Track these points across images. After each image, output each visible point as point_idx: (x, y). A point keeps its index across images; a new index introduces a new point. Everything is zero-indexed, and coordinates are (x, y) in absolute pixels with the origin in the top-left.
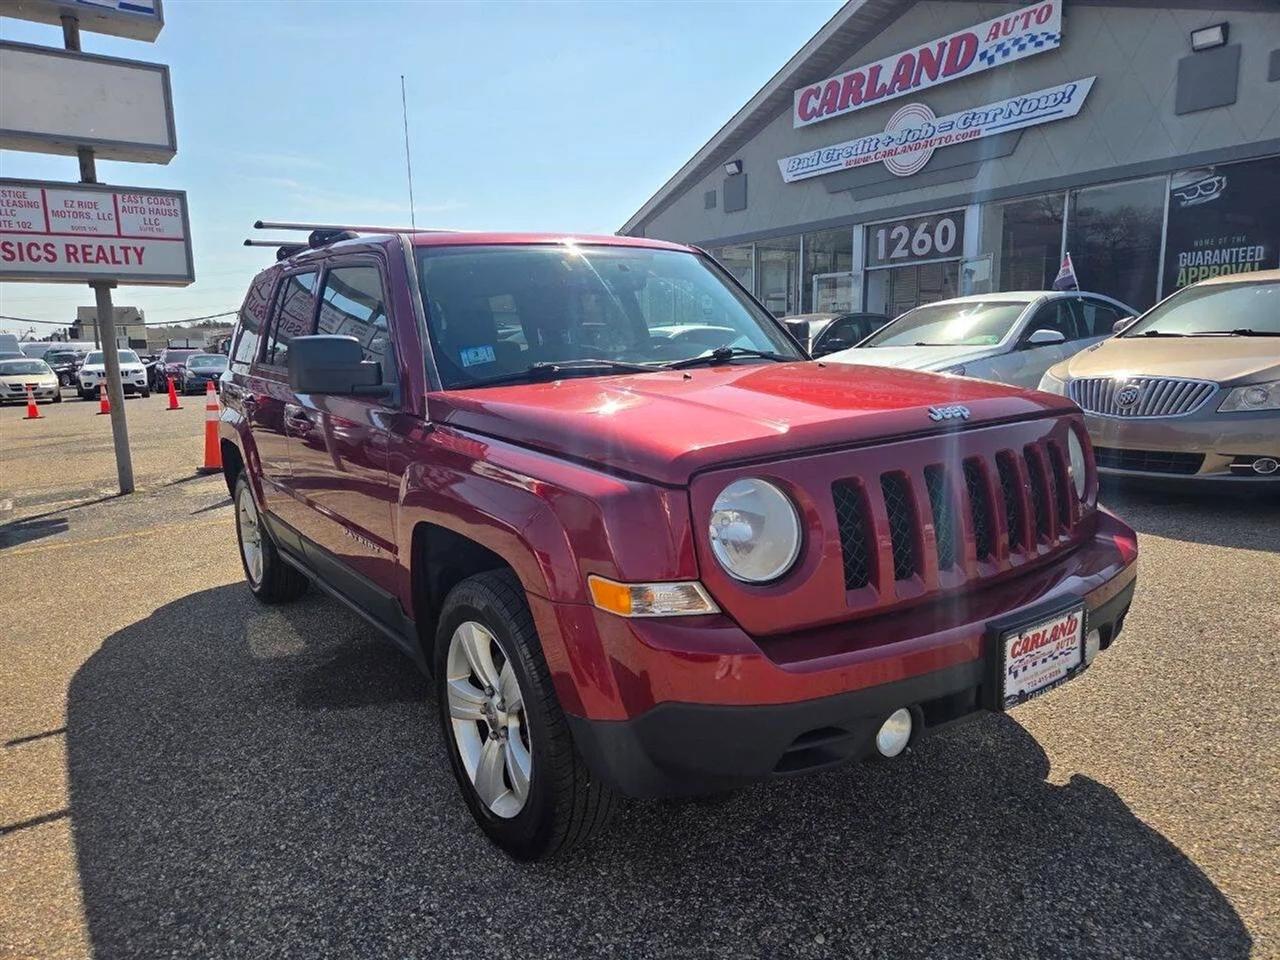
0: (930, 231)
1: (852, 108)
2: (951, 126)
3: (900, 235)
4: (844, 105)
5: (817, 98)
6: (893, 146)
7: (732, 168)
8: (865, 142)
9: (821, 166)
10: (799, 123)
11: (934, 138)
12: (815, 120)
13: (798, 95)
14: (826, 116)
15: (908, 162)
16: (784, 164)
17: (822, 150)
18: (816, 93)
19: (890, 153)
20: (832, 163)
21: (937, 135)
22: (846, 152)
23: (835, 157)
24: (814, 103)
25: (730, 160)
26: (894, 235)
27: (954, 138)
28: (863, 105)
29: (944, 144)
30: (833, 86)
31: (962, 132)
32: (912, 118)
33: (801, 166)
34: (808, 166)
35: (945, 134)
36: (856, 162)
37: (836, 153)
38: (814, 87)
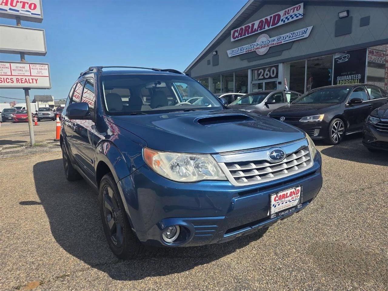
0: (269, 71)
1: (247, 35)
2: (274, 40)
3: (261, 72)
4: (245, 35)
6: (258, 46)
7: (214, 53)
8: (251, 45)
9: (239, 52)
10: (232, 40)
11: (269, 44)
12: (237, 39)
13: (232, 32)
14: (240, 38)
15: (262, 51)
16: (229, 52)
17: (239, 48)
18: (237, 31)
19: (258, 48)
20: (242, 51)
21: (270, 43)
22: (245, 48)
23: (242, 50)
24: (236, 34)
25: (214, 51)
26: (259, 72)
27: (275, 44)
28: (250, 35)
29: (272, 46)
30: (242, 29)
31: (277, 42)
33: (233, 52)
34: (235, 52)
35: (272, 43)
36: (248, 51)
37: (243, 48)
38: (236, 29)
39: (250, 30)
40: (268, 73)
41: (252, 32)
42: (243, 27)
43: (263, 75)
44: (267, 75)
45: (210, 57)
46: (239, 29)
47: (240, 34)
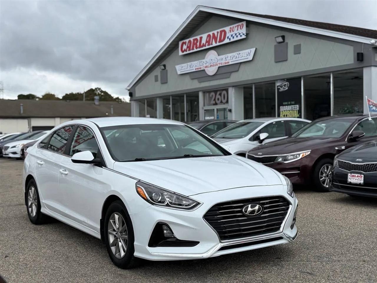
0: (220, 94)
1: (195, 50)
2: (222, 59)
3: (212, 96)
4: (193, 49)
5: (186, 45)
6: (207, 65)
7: (163, 68)
8: (200, 62)
9: (188, 69)
10: (181, 53)
11: (217, 63)
12: (185, 53)
13: (180, 43)
14: (188, 52)
15: (211, 71)
16: (178, 67)
17: (188, 64)
18: (185, 43)
19: (206, 67)
20: (191, 69)
21: (219, 62)
23: (192, 67)
24: (185, 47)
25: (161, 65)
26: (211, 96)
27: (223, 63)
28: (198, 49)
29: (220, 65)
30: (190, 41)
31: (225, 62)
32: (212, 55)
33: (182, 69)
34: (184, 69)
35: (221, 62)
36: (198, 69)
37: (192, 65)
38: (184, 41)
39: (198, 44)
40: (219, 97)
41: (200, 47)
42: (192, 39)
43: (215, 100)
44: (218, 99)
45: (157, 72)
46: (187, 41)
47: (189, 47)
